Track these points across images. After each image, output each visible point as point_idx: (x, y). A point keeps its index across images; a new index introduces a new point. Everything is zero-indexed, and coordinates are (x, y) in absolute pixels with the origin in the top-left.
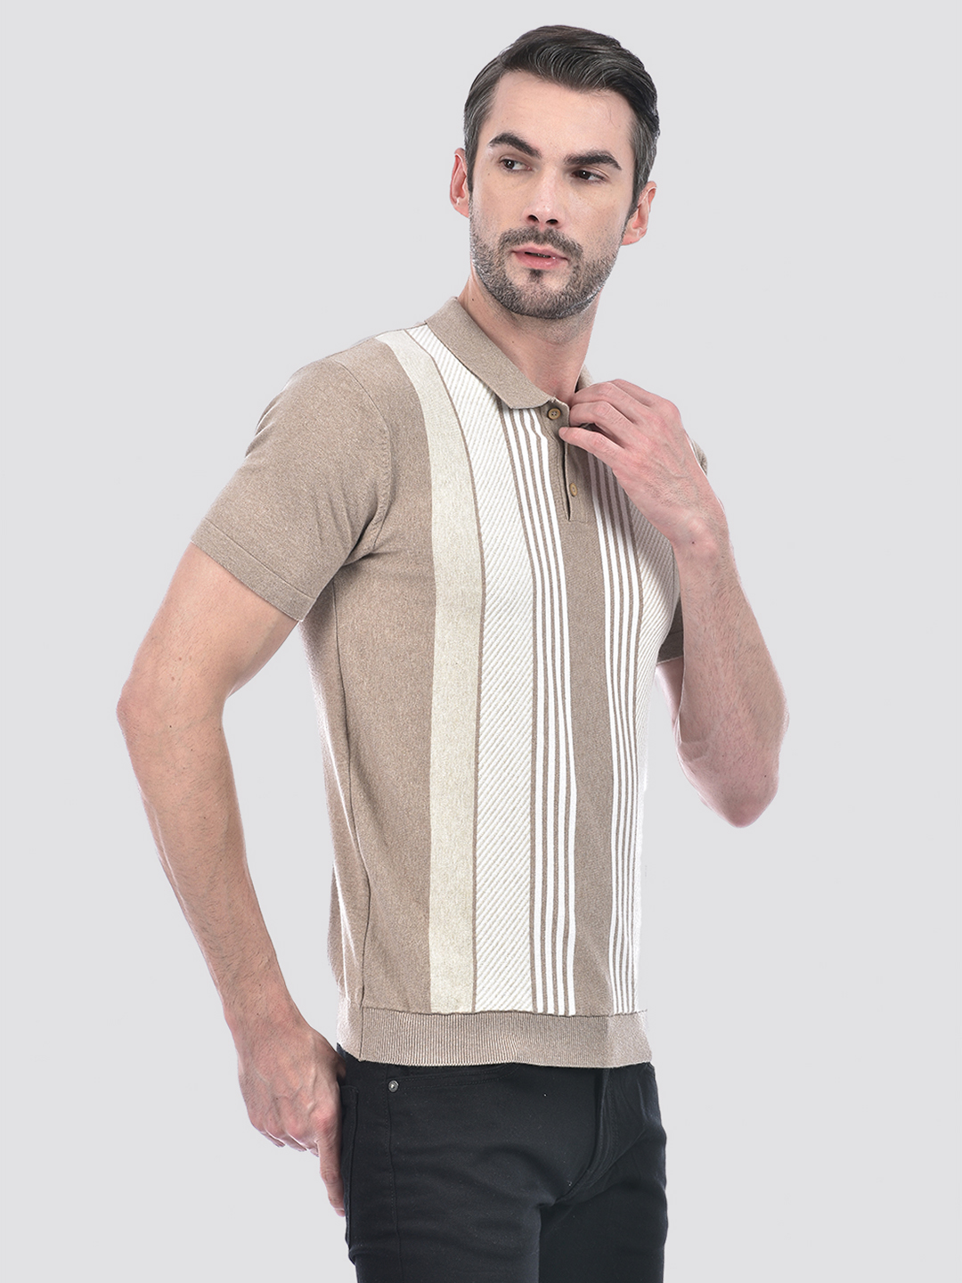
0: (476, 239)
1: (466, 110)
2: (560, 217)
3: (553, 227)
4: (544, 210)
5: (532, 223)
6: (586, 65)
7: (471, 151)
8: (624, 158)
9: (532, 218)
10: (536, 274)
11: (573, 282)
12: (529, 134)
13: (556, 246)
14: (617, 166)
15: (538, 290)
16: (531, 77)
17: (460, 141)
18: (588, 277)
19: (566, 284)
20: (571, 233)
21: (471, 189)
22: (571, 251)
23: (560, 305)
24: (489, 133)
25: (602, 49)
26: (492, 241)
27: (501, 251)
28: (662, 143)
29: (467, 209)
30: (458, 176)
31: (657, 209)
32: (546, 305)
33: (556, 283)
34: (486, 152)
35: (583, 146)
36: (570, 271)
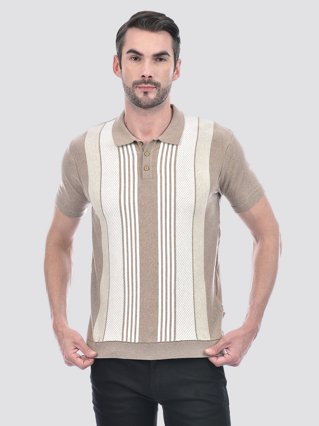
0: (124, 85)
1: (116, 42)
2: (153, 75)
3: (150, 78)
4: (147, 73)
5: (143, 78)
6: (156, 24)
7: (120, 55)
8: (171, 53)
9: (143, 76)
10: (146, 93)
11: (158, 95)
12: (139, 49)
13: (152, 84)
14: (169, 55)
15: (147, 98)
16: (138, 29)
17: (115, 52)
18: (163, 93)
19: (156, 95)
20: (156, 79)
21: (121, 68)
22: (157, 85)
23: (154, 103)
24: (125, 50)
25: (160, 18)
26: (130, 85)
27: (133, 87)
28: (182, 46)
29: (120, 75)
30: (116, 64)
31: (182, 68)
32: (150, 103)
33: (152, 96)
34: (125, 56)
35: (158, 50)
36: (157, 91)
